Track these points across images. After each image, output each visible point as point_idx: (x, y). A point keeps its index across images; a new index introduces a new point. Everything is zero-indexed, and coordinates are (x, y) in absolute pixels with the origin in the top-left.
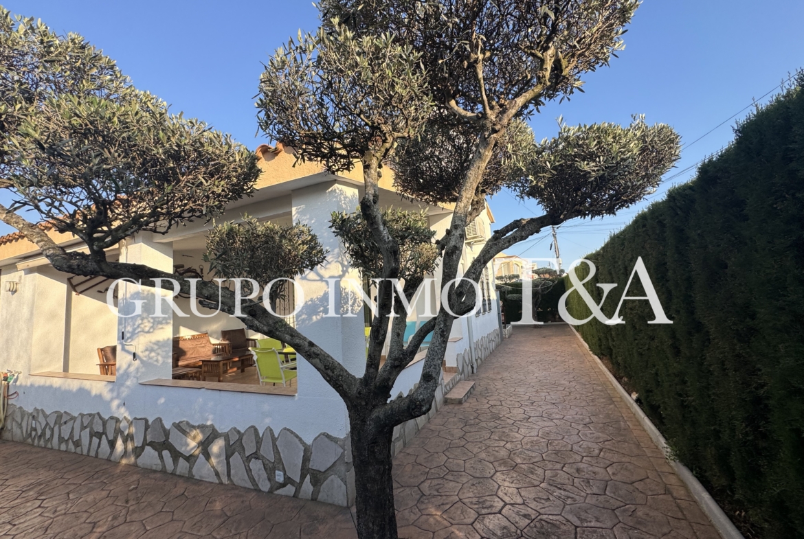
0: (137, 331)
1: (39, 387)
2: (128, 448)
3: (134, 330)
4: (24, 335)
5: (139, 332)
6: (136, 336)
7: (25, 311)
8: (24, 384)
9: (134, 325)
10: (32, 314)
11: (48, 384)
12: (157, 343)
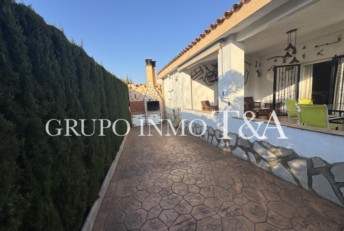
0: (229, 92)
1: (187, 113)
2: (227, 144)
3: (228, 91)
4: (181, 95)
5: (231, 92)
6: (229, 94)
7: (180, 87)
8: (183, 112)
9: (228, 88)
10: (183, 88)
11: (190, 113)
12: (238, 98)
